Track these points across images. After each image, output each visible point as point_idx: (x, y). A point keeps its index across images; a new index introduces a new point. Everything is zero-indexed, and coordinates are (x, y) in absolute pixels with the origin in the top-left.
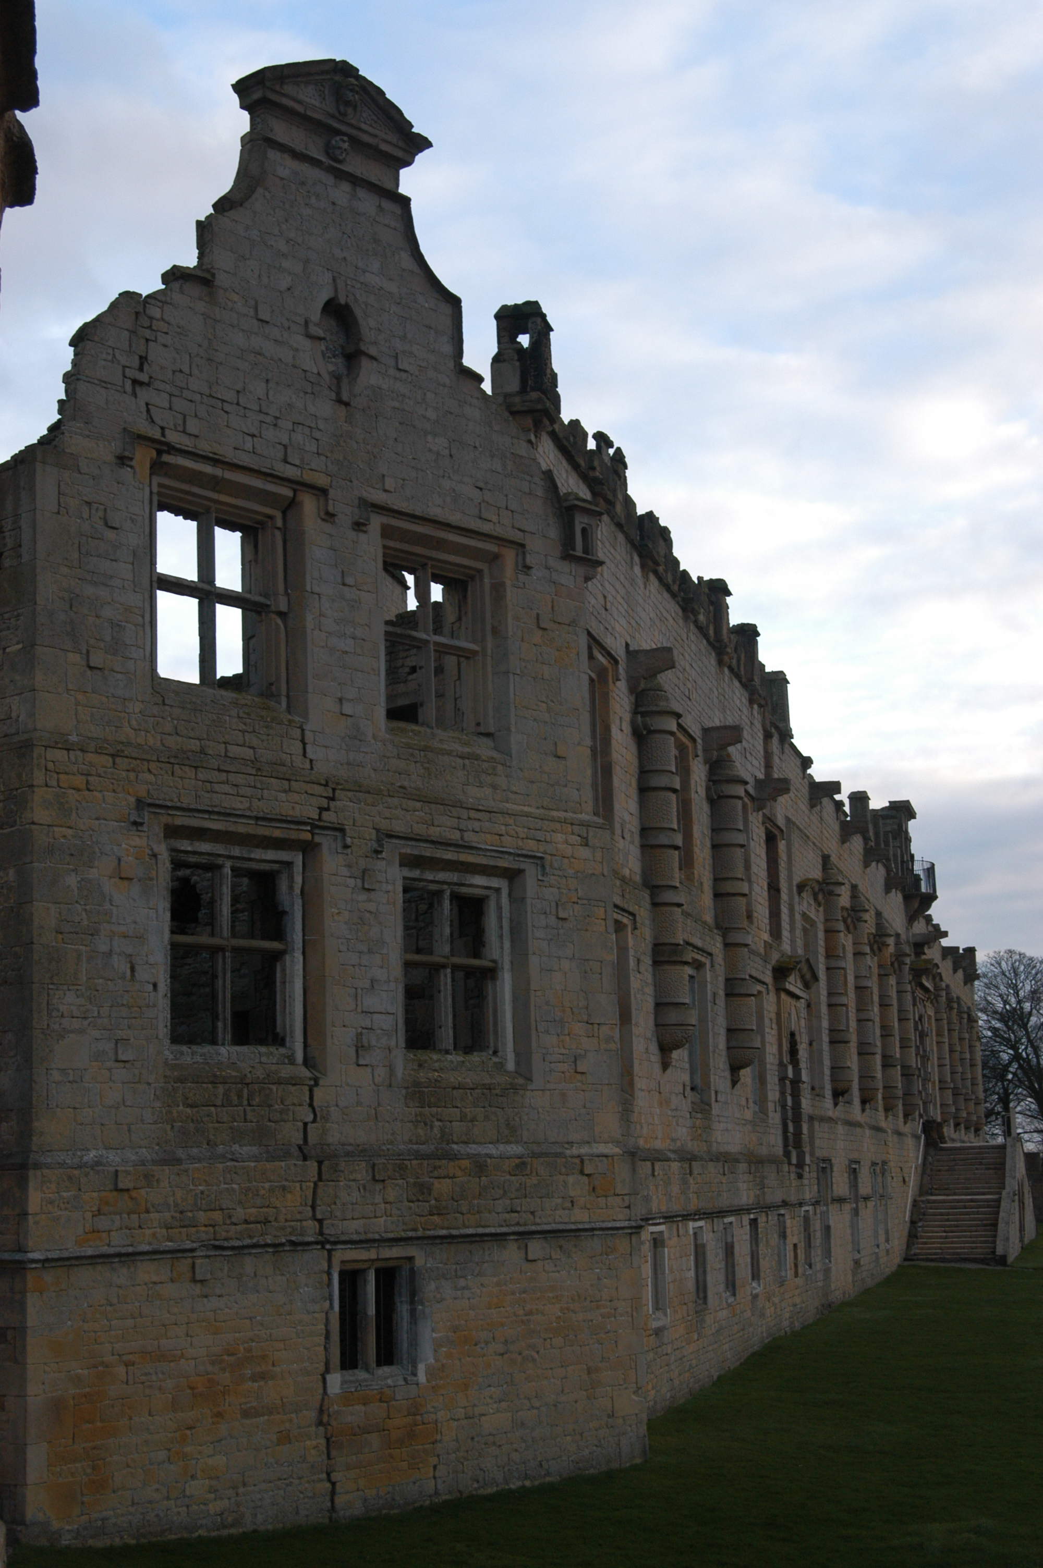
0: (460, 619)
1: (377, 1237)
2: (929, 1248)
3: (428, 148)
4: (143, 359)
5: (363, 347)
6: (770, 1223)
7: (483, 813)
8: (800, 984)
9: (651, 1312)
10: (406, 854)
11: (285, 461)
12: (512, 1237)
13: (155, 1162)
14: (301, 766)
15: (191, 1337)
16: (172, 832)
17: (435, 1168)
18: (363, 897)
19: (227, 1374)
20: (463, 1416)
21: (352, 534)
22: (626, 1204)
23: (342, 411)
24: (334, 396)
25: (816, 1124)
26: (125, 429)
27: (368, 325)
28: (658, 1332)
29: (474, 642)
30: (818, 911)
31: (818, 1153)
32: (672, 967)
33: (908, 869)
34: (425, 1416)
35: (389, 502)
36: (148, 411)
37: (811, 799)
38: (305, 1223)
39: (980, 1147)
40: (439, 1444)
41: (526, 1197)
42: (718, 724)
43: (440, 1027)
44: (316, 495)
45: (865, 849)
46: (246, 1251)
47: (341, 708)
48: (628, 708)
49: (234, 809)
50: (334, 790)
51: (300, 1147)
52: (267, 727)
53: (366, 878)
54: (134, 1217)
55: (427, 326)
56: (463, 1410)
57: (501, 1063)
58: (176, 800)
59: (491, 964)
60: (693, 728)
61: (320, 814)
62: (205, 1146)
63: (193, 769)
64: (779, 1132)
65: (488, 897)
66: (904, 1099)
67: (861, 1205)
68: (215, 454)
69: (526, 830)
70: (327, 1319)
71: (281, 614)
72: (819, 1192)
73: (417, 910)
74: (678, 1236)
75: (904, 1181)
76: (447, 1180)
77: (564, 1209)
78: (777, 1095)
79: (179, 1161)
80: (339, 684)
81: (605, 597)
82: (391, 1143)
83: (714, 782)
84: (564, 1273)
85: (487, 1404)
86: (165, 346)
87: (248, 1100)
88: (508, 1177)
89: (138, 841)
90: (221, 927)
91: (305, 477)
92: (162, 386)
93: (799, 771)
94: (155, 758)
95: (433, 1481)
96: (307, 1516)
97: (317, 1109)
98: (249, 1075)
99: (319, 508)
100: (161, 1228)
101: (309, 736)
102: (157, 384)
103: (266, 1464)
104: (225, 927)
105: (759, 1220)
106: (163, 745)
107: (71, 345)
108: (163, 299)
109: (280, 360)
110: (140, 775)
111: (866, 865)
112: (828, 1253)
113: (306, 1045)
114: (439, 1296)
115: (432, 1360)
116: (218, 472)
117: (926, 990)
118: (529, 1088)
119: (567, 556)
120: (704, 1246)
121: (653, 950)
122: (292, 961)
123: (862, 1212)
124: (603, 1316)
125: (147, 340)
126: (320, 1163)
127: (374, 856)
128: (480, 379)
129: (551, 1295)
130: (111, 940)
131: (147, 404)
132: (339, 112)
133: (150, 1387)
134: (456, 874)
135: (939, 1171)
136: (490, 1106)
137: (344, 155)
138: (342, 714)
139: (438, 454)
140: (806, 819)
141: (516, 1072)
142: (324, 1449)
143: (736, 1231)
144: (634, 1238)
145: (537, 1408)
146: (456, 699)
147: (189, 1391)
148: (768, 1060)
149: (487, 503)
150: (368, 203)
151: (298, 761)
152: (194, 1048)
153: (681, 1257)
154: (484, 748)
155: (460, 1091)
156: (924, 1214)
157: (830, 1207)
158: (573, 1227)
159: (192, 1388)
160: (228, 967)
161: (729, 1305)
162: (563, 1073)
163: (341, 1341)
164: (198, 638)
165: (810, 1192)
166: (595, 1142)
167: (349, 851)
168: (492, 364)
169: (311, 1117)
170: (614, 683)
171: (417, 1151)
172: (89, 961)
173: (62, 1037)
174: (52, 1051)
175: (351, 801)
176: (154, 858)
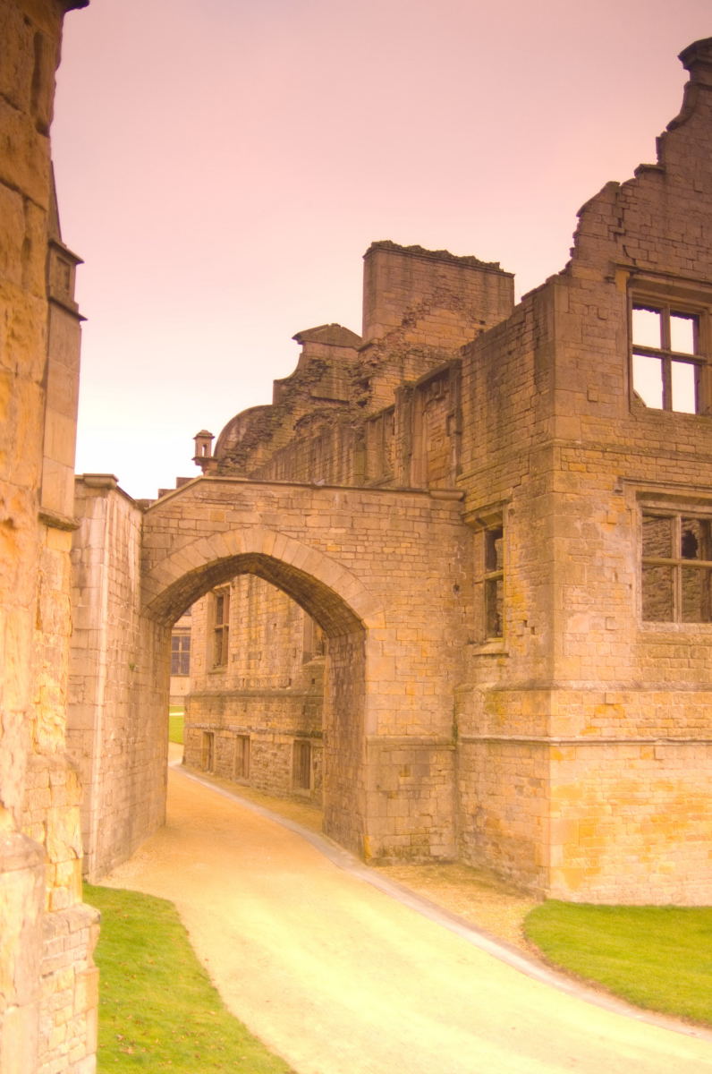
4: (621, 221)
13: (630, 689)
15: (653, 792)
19: (676, 815)
26: (610, 262)
36: (625, 250)
46: (688, 744)
49: (680, 482)
54: (617, 720)
58: (643, 477)
63: (654, 459)
68: (668, 272)
79: (645, 689)
86: (635, 211)
87: (691, 655)
89: (619, 501)
90: (675, 553)
92: (633, 235)
94: (630, 453)
98: (692, 640)
100: (633, 727)
102: (630, 234)
104: (678, 552)
106: (636, 445)
107: (577, 216)
108: (633, 183)
110: (620, 463)
116: (670, 283)
125: (623, 209)
130: (603, 559)
131: (624, 246)
147: (651, 823)
152: (658, 623)
159: (653, 821)
160: (680, 576)
172: (589, 572)
173: (572, 615)
174: (566, 623)
176: (630, 510)
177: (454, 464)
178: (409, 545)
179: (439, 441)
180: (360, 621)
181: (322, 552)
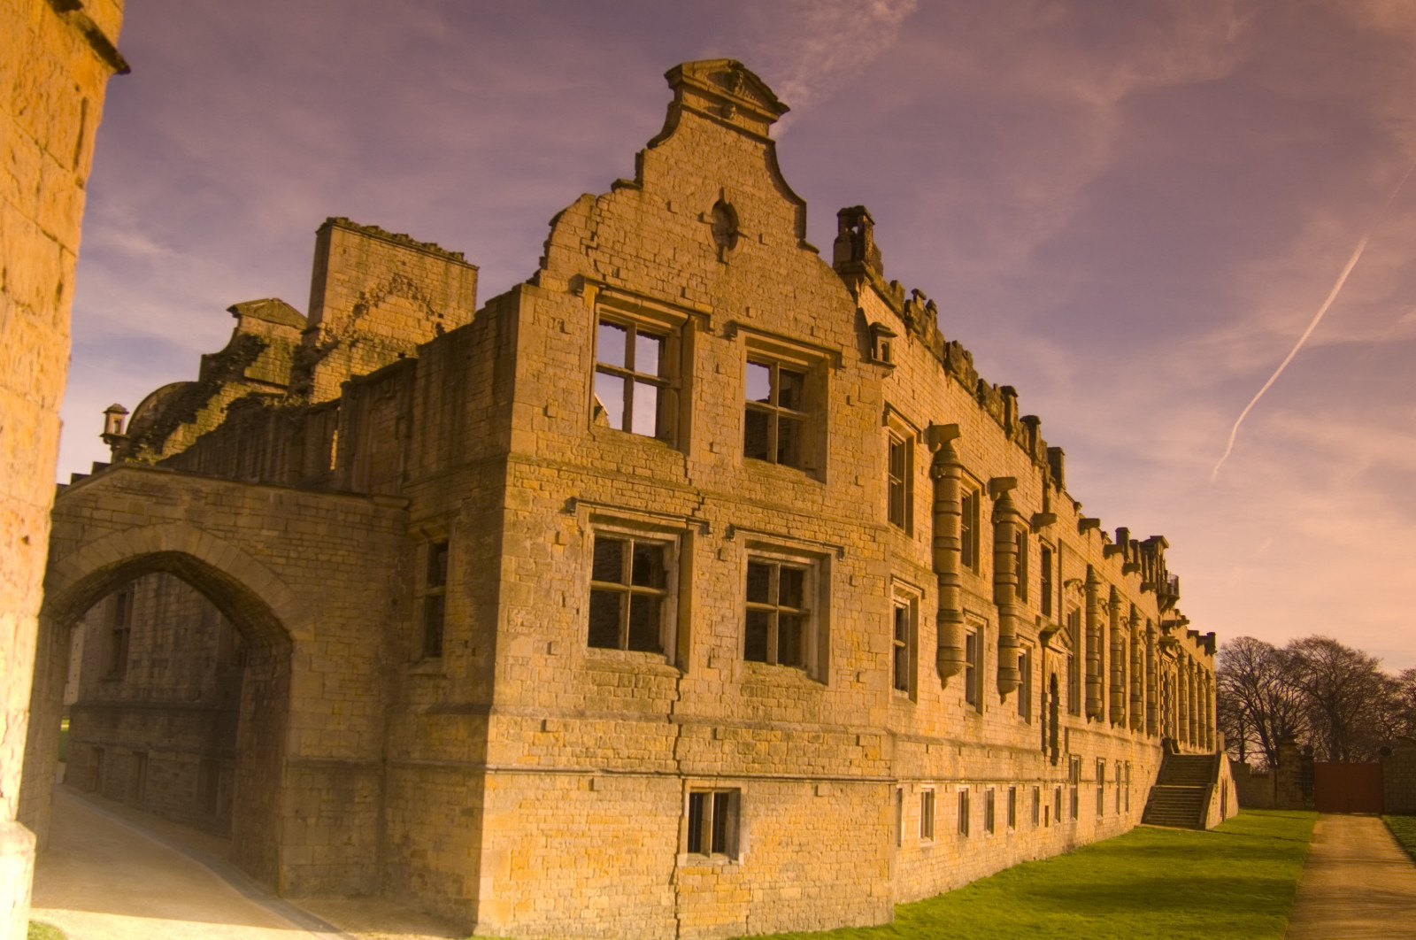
1: (715, 773)
3: (787, 111)
4: (594, 234)
5: (739, 229)
6: (1026, 791)
7: (804, 518)
8: (1060, 643)
10: (753, 541)
11: (683, 297)
12: (807, 781)
13: (571, 717)
14: (683, 483)
16: (594, 519)
17: (758, 734)
18: (719, 565)
20: (768, 888)
21: (725, 342)
22: (888, 766)
23: (723, 268)
24: (718, 258)
25: (1070, 733)
26: (579, 275)
27: (743, 216)
28: (924, 850)
29: (806, 412)
30: (1081, 599)
31: (1071, 751)
32: (951, 626)
33: (1162, 578)
34: (742, 885)
35: (751, 324)
36: (595, 265)
37: (1080, 529)
38: (668, 762)
40: (750, 904)
41: (819, 757)
42: (1005, 476)
43: (770, 648)
44: (703, 318)
45: (1125, 563)
46: (628, 776)
47: (712, 448)
48: (928, 461)
49: (635, 507)
50: (703, 498)
51: (668, 716)
52: (661, 457)
53: (722, 553)
54: (556, 749)
55: (783, 218)
56: (768, 884)
57: (809, 673)
58: (598, 498)
59: (806, 613)
60: (984, 477)
61: (693, 512)
62: (605, 710)
63: (610, 481)
64: (1040, 735)
65: (805, 570)
66: (1147, 723)
67: (1106, 786)
68: (637, 291)
69: (832, 530)
70: (680, 822)
71: (677, 390)
72: (1070, 775)
74: (947, 792)
76: (765, 743)
77: (844, 766)
78: (1040, 712)
79: (586, 718)
80: (712, 434)
82: (729, 717)
83: (998, 512)
84: (842, 806)
85: (785, 882)
87: (636, 684)
88: (807, 744)
89: (571, 522)
90: (626, 577)
91: (696, 307)
92: (605, 250)
93: (1072, 511)
94: (586, 473)
95: (745, 926)
97: (681, 694)
98: (637, 669)
99: (704, 326)
100: (573, 757)
101: (689, 464)
102: (602, 249)
103: (634, 905)
104: (629, 579)
105: (1017, 789)
108: (610, 198)
109: (684, 236)
110: (575, 483)
111: (1125, 574)
112: (1074, 813)
113: (677, 654)
114: (756, 813)
115: (748, 852)
117: (1170, 656)
118: (826, 690)
119: (871, 361)
120: (968, 800)
121: (938, 613)
122: (671, 603)
123: (1106, 791)
124: (867, 834)
125: (598, 223)
126: (680, 726)
127: (728, 540)
128: (817, 251)
129: (832, 818)
130: (551, 581)
131: (595, 261)
132: (730, 90)
133: (560, 851)
134: (784, 555)
136: (799, 699)
137: (732, 115)
138: (713, 452)
139: (786, 296)
140: (1075, 541)
141: (819, 679)
142: (674, 900)
143: (997, 793)
144: (892, 787)
145: (819, 887)
147: (586, 856)
148: (1032, 690)
149: (818, 327)
150: (748, 144)
151: (681, 480)
152: (603, 650)
153: (948, 806)
154: (808, 478)
155: (779, 689)
156: (1160, 796)
157: (1079, 786)
158: (850, 778)
159: (588, 855)
160: (629, 604)
161: (988, 839)
162: (850, 682)
163: (689, 836)
165: (1062, 774)
166: (869, 727)
167: (711, 536)
168: (834, 243)
169: (677, 698)
170: (918, 445)
171: (746, 723)
172: (535, 593)
173: (516, 637)
174: (509, 645)
175: (715, 505)
176: (582, 533)
177: (401, 469)
178: (346, 553)
179: (386, 443)
180: (287, 632)
181: (250, 555)
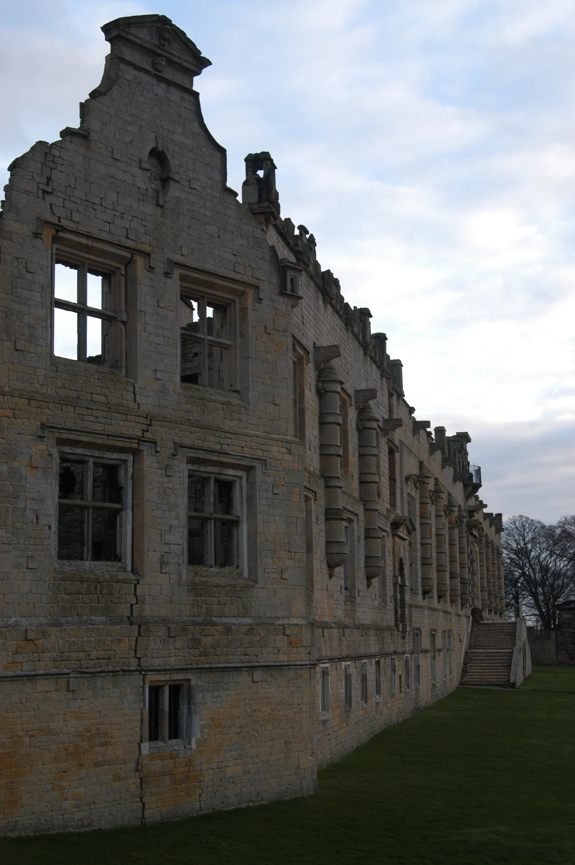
0: (222, 327)
1: (170, 668)
2: (474, 678)
3: (209, 65)
4: (49, 179)
5: (171, 175)
6: (387, 663)
7: (233, 435)
8: (405, 532)
9: (320, 711)
10: (190, 457)
11: (127, 237)
12: (245, 669)
13: (48, 625)
14: (133, 407)
15: (66, 721)
16: (60, 442)
17: (203, 630)
18: (166, 480)
19: (86, 742)
20: (216, 767)
21: (163, 279)
22: (309, 652)
23: (159, 211)
24: (155, 202)
25: (413, 609)
26: (38, 218)
27: (174, 163)
28: (324, 722)
29: (230, 340)
30: (416, 492)
31: (414, 625)
32: (336, 522)
33: (466, 470)
34: (195, 767)
35: (184, 262)
36: (51, 208)
37: (414, 430)
38: (130, 660)
39: (502, 623)
40: (202, 783)
41: (253, 647)
42: (363, 388)
43: (207, 553)
44: (144, 257)
45: (443, 458)
46: (97, 675)
47: (156, 375)
48: (314, 379)
49: (95, 430)
50: (151, 420)
51: (128, 618)
52: (114, 385)
53: (168, 469)
54: (36, 655)
55: (207, 165)
56: (216, 764)
57: (240, 573)
58: (63, 424)
59: (236, 518)
60: (350, 390)
61: (143, 434)
62: (76, 616)
63: (73, 407)
64: (393, 613)
65: (235, 481)
66: (461, 597)
67: (437, 654)
68: (88, 232)
69: (257, 445)
70: (142, 713)
71: (124, 323)
72: (414, 646)
73: (196, 488)
74: (336, 670)
75: (461, 641)
76: (210, 637)
77: (274, 654)
78: (392, 593)
79: (61, 624)
80: (155, 362)
81: (303, 317)
82: (179, 616)
83: (361, 420)
84: (273, 689)
85: (230, 761)
86: (61, 172)
87: (100, 591)
88: (243, 636)
89: (41, 446)
90: (87, 495)
91: (138, 246)
92: (59, 194)
93: (408, 415)
94: (52, 401)
95: (199, 803)
96: (129, 821)
97: (138, 597)
98: (101, 577)
99: (145, 264)
100: (51, 661)
101: (137, 389)
103: (106, 793)
104: (89, 495)
105: (381, 662)
106: (57, 394)
107: (9, 170)
108: (60, 145)
109: (125, 181)
110: (43, 410)
111: (443, 467)
112: (418, 681)
113: (133, 561)
114: (204, 701)
115: (199, 736)
116: (90, 243)
117: (475, 536)
118: (256, 587)
119: (282, 294)
120: (350, 675)
121: (326, 512)
122: (126, 515)
123: (437, 658)
124: (294, 714)
125: (51, 168)
126: (140, 627)
127: (173, 457)
128: (236, 194)
129: (265, 701)
130: (26, 501)
131: (51, 204)
132: (160, 44)
133: (43, 749)
134: (218, 468)
135: (480, 636)
136: (234, 597)
137: (163, 68)
138: (156, 379)
139: (212, 236)
140: (411, 441)
141: (249, 578)
142: (139, 785)
143: (368, 667)
144: (312, 670)
145: (257, 763)
146: (219, 372)
147: (65, 751)
148: (387, 574)
149: (239, 263)
150: (175, 95)
151: (131, 404)
152: (71, 562)
153: (338, 681)
154: (235, 399)
155: (218, 588)
156: (471, 660)
157: (420, 655)
158: (279, 664)
159: (66, 750)
160: (90, 517)
161: (363, 708)
162: (275, 579)
163: (149, 725)
164: (77, 335)
165: (409, 646)
166: (291, 617)
167: (159, 454)
168: (243, 186)
169: (135, 601)
170: (307, 364)
171: (194, 621)
172: (13, 513)
175: (160, 427)
176: (51, 455)
